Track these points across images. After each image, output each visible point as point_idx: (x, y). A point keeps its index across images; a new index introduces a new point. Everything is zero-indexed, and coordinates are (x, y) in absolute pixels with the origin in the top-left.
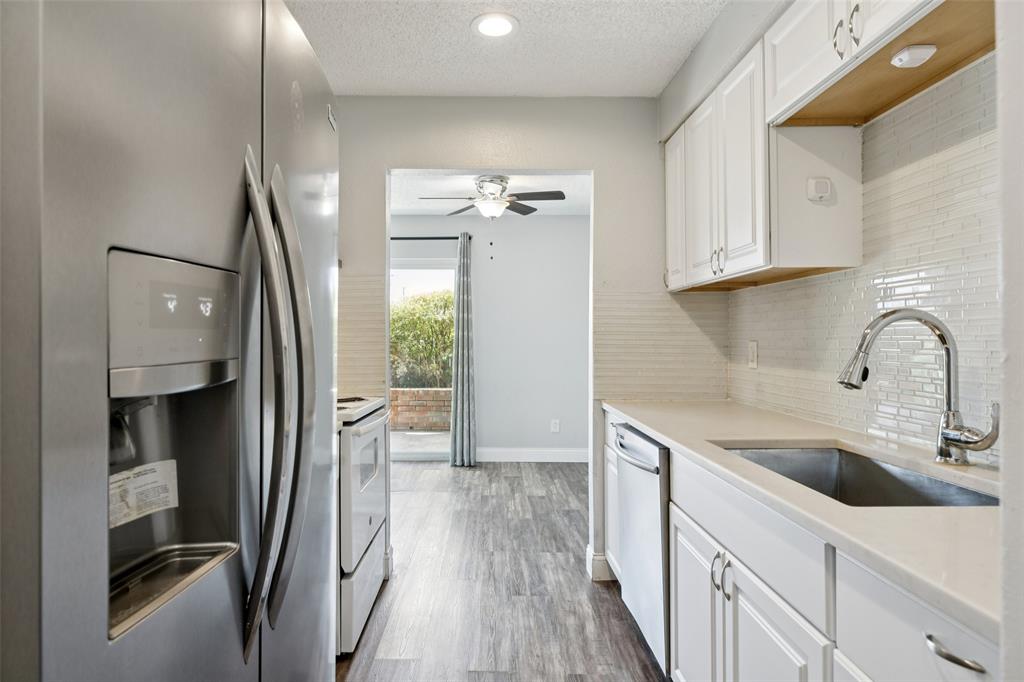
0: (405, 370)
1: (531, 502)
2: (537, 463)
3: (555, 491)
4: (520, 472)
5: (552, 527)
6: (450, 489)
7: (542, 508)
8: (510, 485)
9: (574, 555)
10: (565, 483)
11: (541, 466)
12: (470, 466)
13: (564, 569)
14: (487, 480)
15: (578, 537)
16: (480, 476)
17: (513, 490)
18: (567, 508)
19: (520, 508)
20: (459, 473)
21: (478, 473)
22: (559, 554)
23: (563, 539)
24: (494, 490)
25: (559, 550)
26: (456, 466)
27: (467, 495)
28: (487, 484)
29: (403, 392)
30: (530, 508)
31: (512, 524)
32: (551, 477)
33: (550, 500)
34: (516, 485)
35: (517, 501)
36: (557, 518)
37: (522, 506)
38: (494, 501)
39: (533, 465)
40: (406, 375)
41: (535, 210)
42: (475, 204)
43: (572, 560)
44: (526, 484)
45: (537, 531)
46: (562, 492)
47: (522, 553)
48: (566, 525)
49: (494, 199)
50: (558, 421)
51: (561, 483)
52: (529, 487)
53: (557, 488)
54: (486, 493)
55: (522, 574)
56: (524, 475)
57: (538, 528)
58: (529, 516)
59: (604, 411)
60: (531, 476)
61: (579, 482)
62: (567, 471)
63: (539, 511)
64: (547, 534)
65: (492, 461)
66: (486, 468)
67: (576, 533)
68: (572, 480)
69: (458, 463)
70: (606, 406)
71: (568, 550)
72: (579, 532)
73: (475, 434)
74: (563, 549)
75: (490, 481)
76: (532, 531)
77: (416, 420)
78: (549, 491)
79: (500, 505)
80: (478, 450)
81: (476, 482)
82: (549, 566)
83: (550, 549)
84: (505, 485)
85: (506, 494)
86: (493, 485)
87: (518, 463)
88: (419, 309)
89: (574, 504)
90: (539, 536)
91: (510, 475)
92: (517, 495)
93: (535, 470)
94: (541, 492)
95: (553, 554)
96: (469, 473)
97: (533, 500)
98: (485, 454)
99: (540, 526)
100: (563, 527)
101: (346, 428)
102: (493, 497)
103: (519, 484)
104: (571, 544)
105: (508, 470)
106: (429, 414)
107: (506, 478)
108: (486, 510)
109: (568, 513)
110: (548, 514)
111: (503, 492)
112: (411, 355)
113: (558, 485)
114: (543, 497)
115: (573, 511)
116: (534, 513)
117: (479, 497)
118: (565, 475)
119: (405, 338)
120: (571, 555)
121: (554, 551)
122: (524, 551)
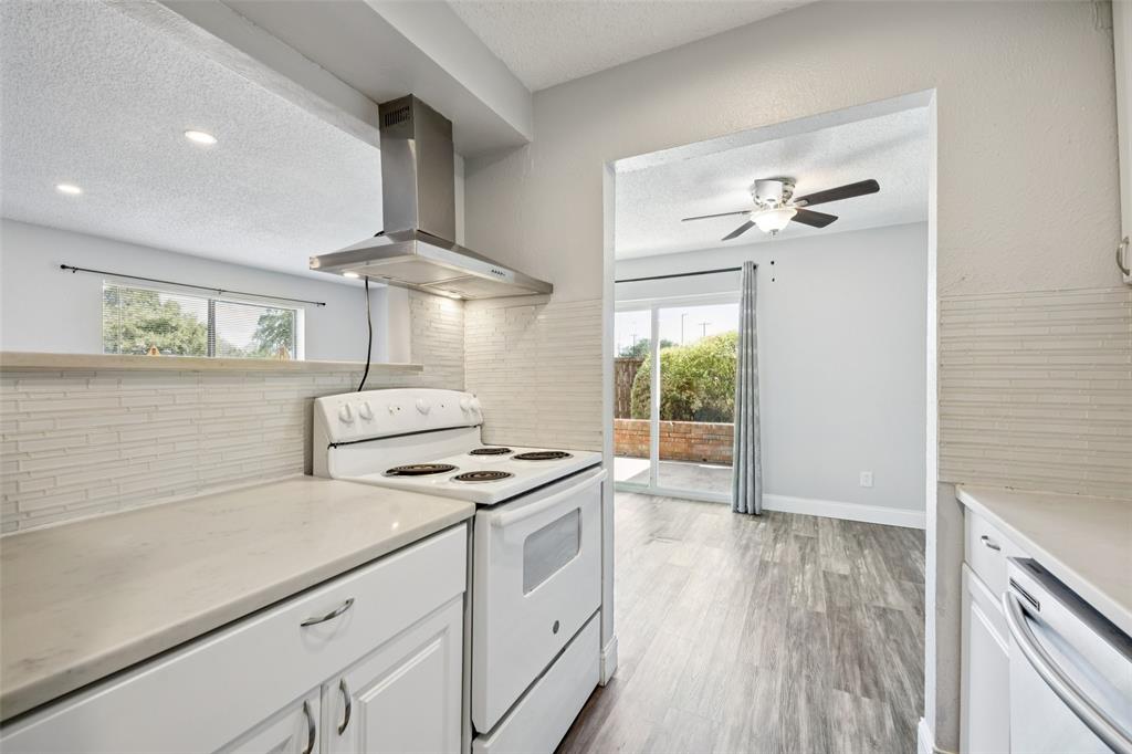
0: (700, 405)
1: (827, 581)
2: (841, 520)
3: (864, 570)
4: (817, 531)
5: (857, 634)
6: (723, 544)
7: (843, 596)
8: (801, 548)
9: (894, 711)
10: (881, 558)
11: (846, 525)
12: (754, 514)
13: (874, 744)
14: (772, 536)
15: (901, 669)
16: (765, 529)
17: (803, 559)
18: (882, 605)
19: (809, 591)
20: (740, 522)
21: (762, 525)
22: (865, 700)
23: (874, 667)
24: (778, 553)
25: (866, 692)
26: (738, 512)
27: (743, 555)
28: (771, 542)
29: (697, 426)
30: (824, 594)
31: (795, 617)
32: (859, 544)
33: (856, 583)
34: (808, 551)
35: (808, 576)
36: (864, 619)
37: (813, 587)
38: (776, 571)
39: (835, 523)
40: (702, 410)
41: (837, 218)
42: (752, 219)
43: (889, 723)
44: (822, 552)
45: (832, 641)
46: (874, 572)
47: (804, 682)
48: (879, 638)
49: (776, 206)
50: (870, 474)
51: (874, 558)
52: (826, 556)
53: (869, 564)
54: (768, 557)
55: (797, 733)
56: (821, 536)
57: (833, 634)
58: (821, 608)
59: (962, 506)
60: (830, 536)
61: (902, 558)
62: (883, 538)
63: (840, 603)
64: (848, 650)
65: (783, 510)
66: (773, 519)
67: (897, 660)
68: (891, 554)
69: (741, 509)
70: (966, 498)
71: (881, 695)
72: (903, 659)
73: (760, 479)
74: (874, 690)
75: (775, 539)
76: (823, 639)
77: (709, 453)
78: (855, 567)
79: (782, 579)
80: (764, 496)
81: (757, 538)
82: (846, 727)
83: (851, 685)
84: (794, 546)
85: (793, 562)
86: (778, 546)
87: (816, 517)
88: (713, 349)
89: (894, 599)
90: (835, 652)
91: (802, 534)
92: (807, 567)
93: (837, 531)
94: (843, 568)
95: (856, 700)
96: (752, 523)
97: (830, 580)
98: (772, 502)
99: (837, 630)
100: (874, 641)
101: (481, 512)
102: (775, 564)
103: (812, 549)
104: (887, 683)
105: (801, 525)
106: (722, 448)
107: (796, 537)
108: (763, 584)
109: (883, 613)
110: (850, 609)
111: (789, 561)
112: (708, 391)
113: (869, 560)
114: (845, 577)
115: (892, 611)
116: (830, 603)
117: (757, 563)
118: (878, 542)
119: (701, 376)
120: (888, 710)
121: (858, 691)
122: (808, 677)
